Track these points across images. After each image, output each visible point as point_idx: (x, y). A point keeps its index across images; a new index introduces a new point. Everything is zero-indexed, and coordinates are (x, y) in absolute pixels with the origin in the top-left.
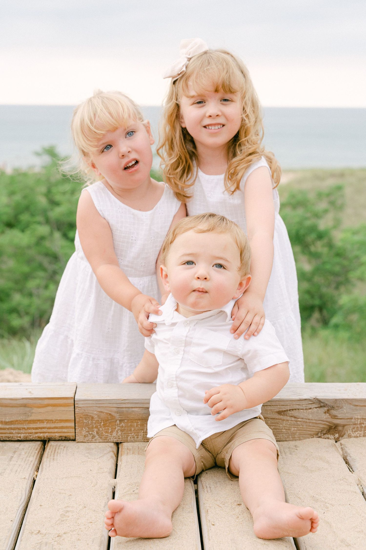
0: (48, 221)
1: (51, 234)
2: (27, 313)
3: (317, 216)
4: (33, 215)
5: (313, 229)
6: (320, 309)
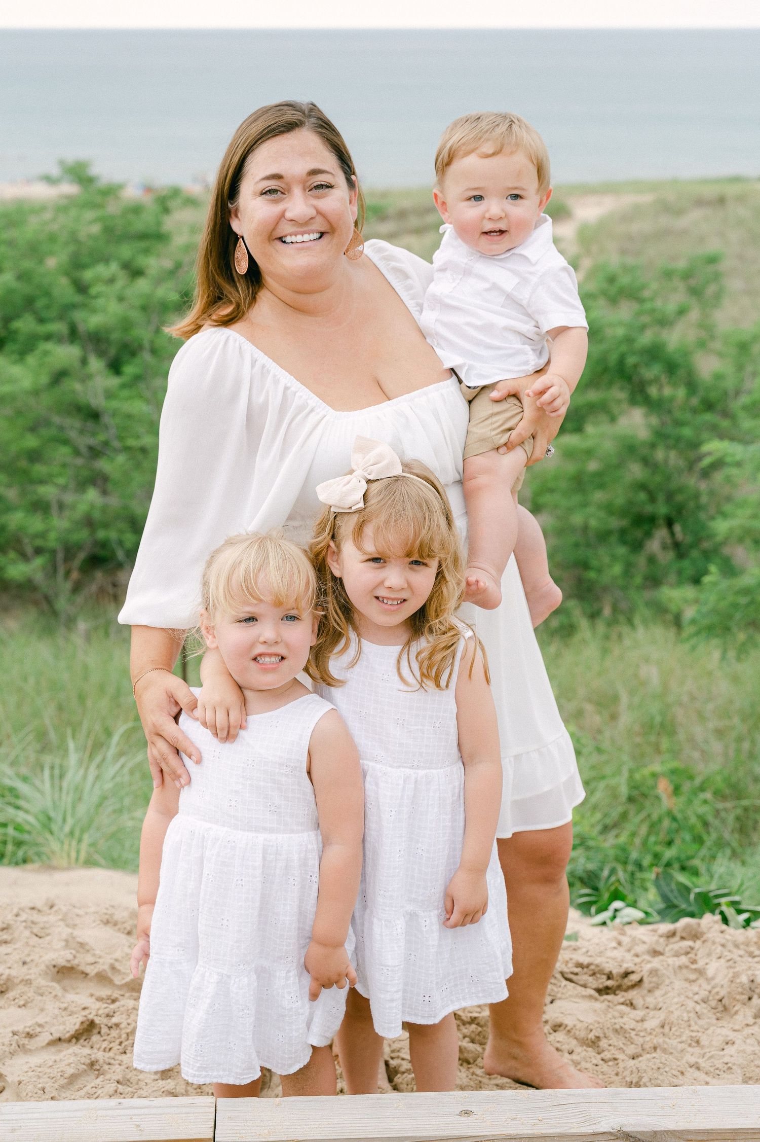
0: (73, 335)
1: (84, 362)
2: (38, 551)
3: (664, 322)
4: (41, 321)
5: (654, 353)
6: (670, 523)
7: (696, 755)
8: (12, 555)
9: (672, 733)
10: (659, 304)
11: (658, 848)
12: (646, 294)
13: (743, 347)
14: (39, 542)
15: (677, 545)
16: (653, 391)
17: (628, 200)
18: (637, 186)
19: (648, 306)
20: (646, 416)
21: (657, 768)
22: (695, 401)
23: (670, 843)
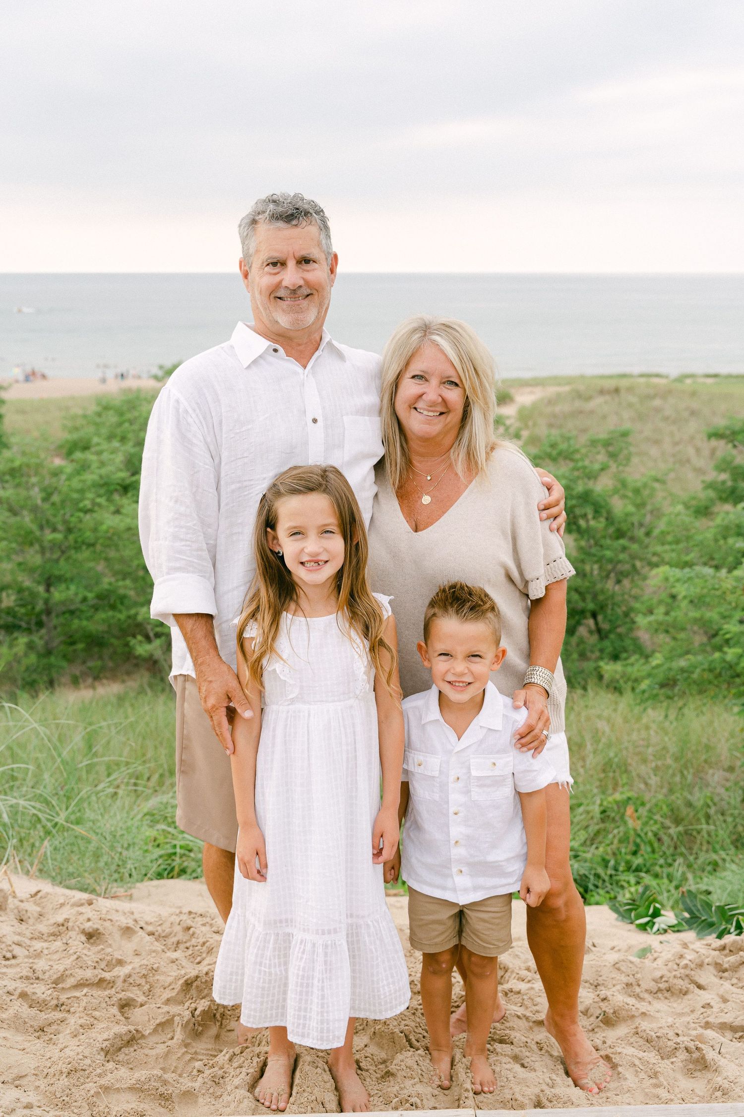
5: (586, 497)
6: (594, 616)
7: (642, 786)
8: (139, 638)
9: (626, 771)
10: (587, 463)
11: (629, 857)
12: (577, 456)
13: (637, 491)
14: (158, 629)
15: (599, 631)
16: (582, 523)
17: (551, 391)
18: (556, 380)
19: (580, 464)
20: (576, 540)
21: (618, 796)
22: (611, 530)
23: (635, 853)
